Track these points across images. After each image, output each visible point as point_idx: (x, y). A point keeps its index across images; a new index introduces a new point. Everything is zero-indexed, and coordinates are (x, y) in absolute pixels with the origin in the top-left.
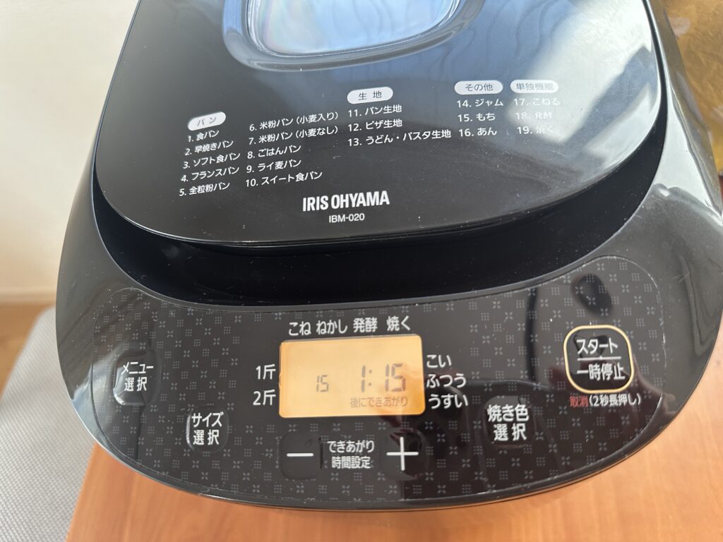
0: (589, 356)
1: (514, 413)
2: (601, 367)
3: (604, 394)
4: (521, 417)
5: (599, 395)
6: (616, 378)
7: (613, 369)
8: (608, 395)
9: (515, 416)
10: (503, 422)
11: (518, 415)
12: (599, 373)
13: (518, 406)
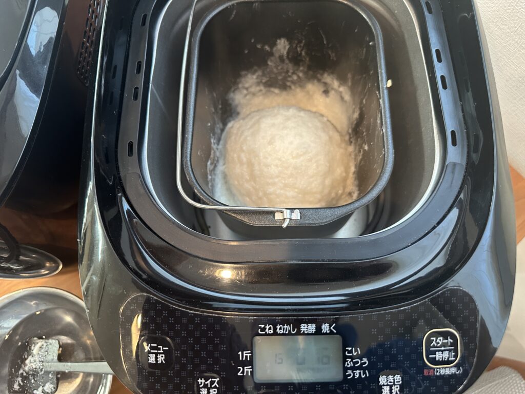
0: (437, 347)
2: (442, 353)
3: (443, 368)
4: (397, 382)
5: (440, 368)
6: (450, 359)
7: (449, 354)
8: (445, 368)
9: (394, 382)
10: (387, 385)
12: (441, 357)
13: (396, 376)
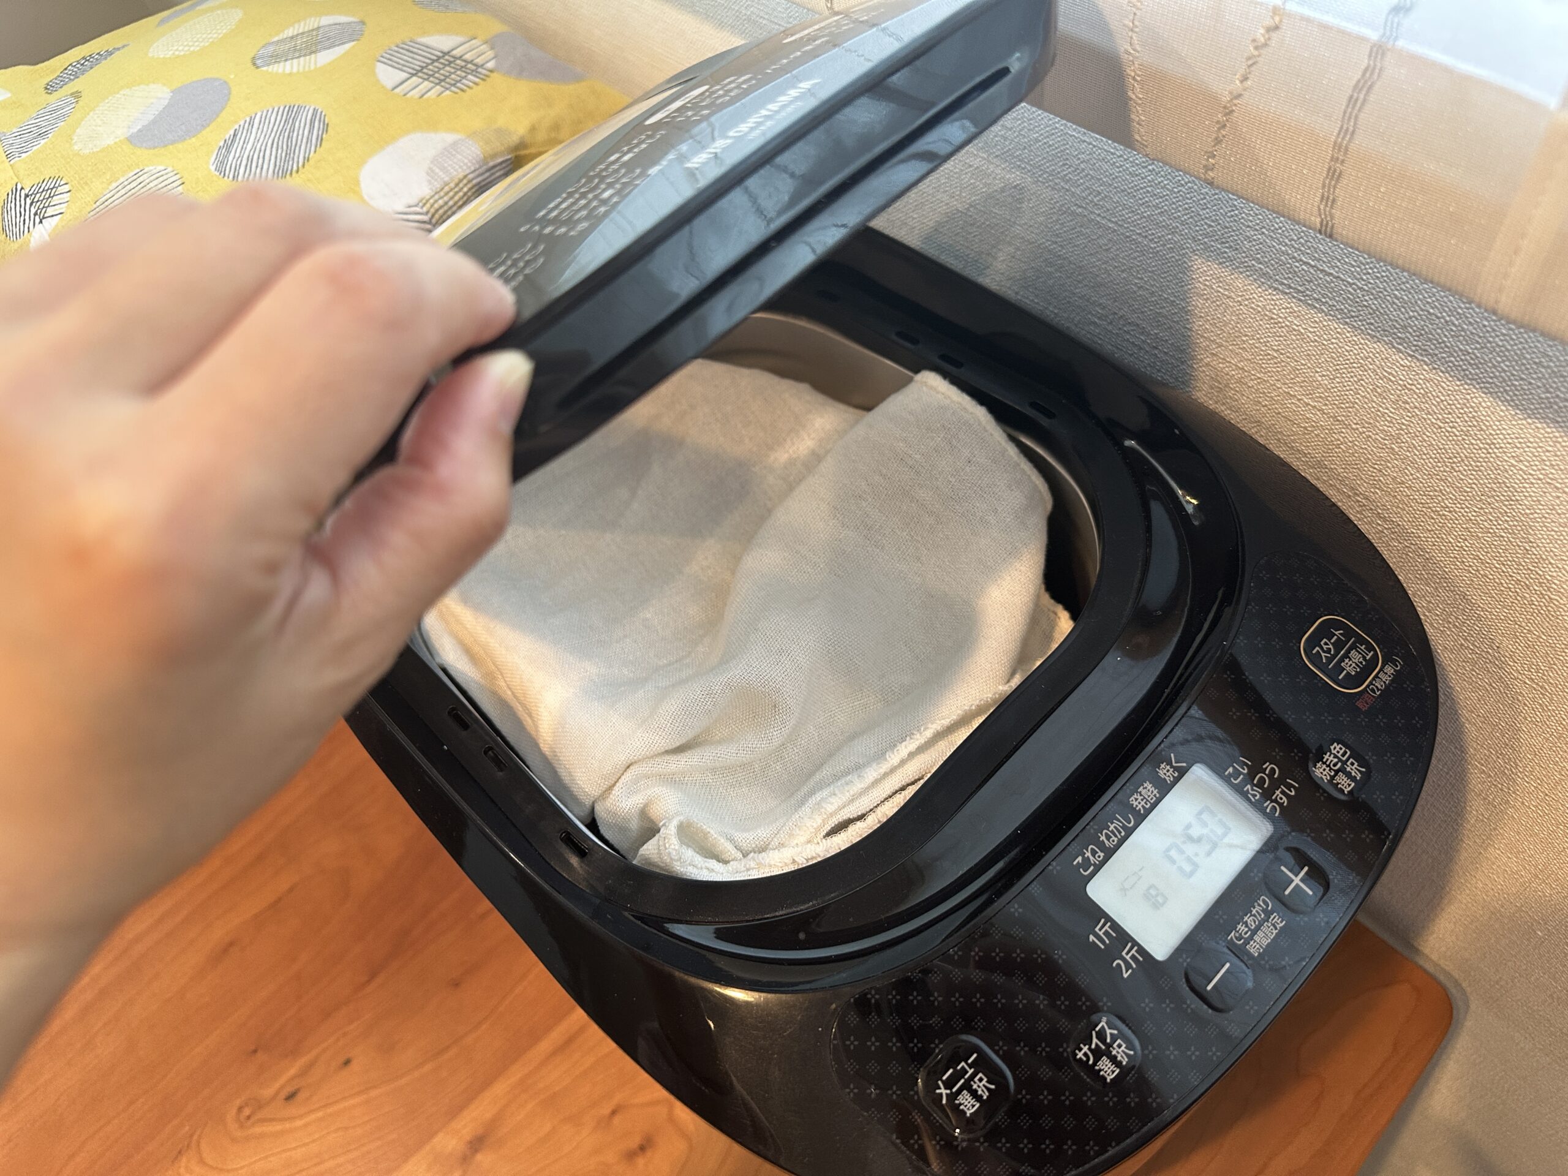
0: (1334, 656)
1: (1336, 757)
2: (1350, 660)
3: (1374, 679)
4: (1343, 755)
5: (1371, 683)
6: (1368, 658)
7: (1360, 653)
8: (1376, 676)
9: (1340, 760)
10: (1337, 772)
11: (1339, 755)
12: (1354, 665)
13: (1332, 747)
